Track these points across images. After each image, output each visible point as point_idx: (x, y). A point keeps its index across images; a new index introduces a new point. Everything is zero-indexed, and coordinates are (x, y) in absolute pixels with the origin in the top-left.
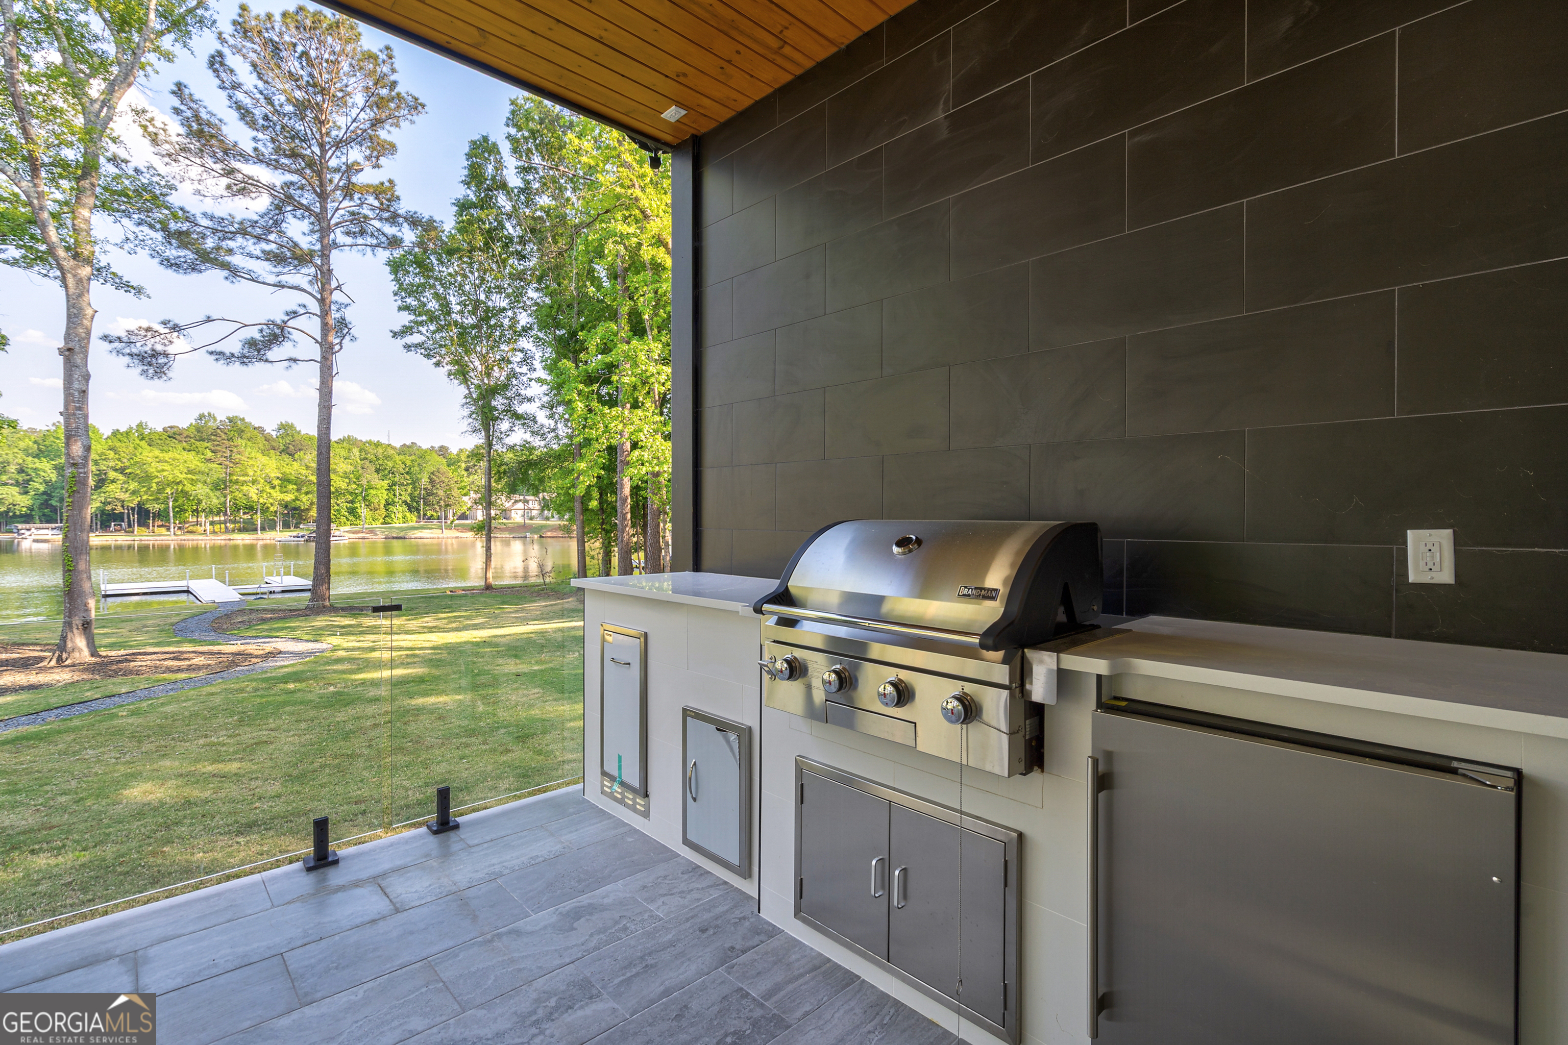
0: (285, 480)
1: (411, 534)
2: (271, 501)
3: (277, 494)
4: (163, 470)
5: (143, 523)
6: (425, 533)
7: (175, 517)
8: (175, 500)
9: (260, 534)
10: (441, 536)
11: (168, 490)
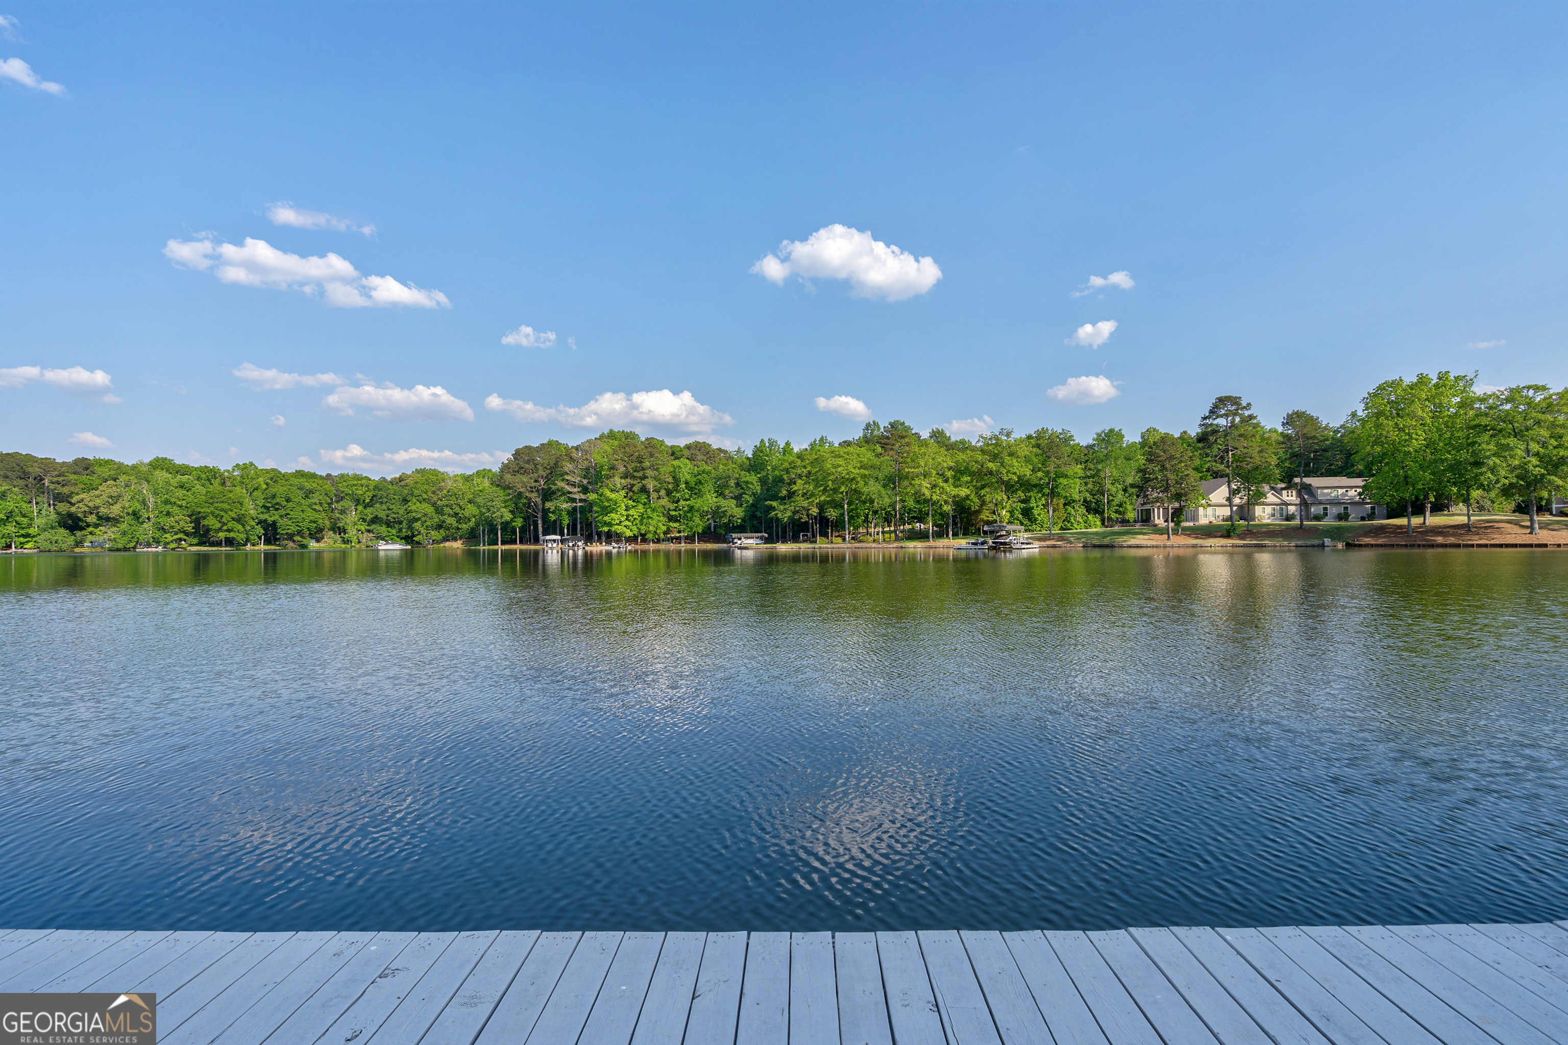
0: (959, 472)
1: (1120, 540)
2: (945, 497)
3: (949, 488)
4: (840, 466)
5: (824, 534)
6: (1140, 540)
7: (849, 522)
8: (849, 504)
9: (931, 543)
10: (1169, 543)
11: (843, 489)
